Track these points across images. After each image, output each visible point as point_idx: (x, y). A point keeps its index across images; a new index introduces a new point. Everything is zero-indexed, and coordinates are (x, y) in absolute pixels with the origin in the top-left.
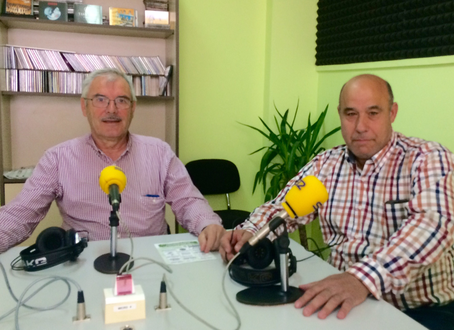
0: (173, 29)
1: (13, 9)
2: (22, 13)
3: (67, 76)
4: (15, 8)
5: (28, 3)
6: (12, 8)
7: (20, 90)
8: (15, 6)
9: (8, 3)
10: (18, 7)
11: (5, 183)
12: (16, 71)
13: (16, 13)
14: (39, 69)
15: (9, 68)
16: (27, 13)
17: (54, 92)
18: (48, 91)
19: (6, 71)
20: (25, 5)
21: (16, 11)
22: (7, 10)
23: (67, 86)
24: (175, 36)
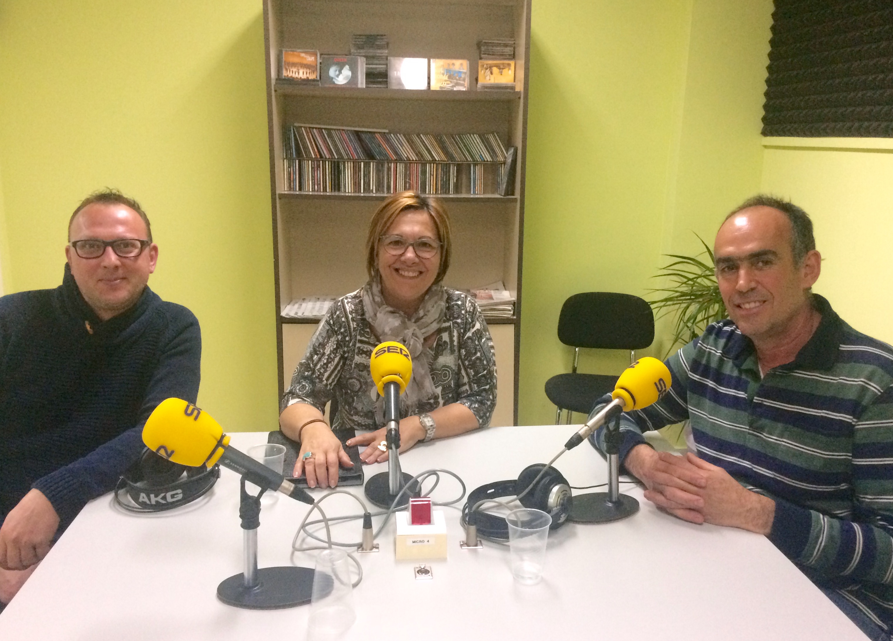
0: (519, 91)
1: (293, 71)
2: (304, 77)
4: (295, 70)
5: (312, 61)
6: (291, 70)
7: (303, 193)
8: (295, 67)
9: (285, 62)
10: (299, 68)
11: (282, 323)
12: (297, 161)
13: (297, 78)
14: (328, 157)
16: (312, 77)
17: (347, 191)
18: (339, 190)
20: (309, 63)
21: (297, 73)
22: (285, 74)
24: (522, 100)
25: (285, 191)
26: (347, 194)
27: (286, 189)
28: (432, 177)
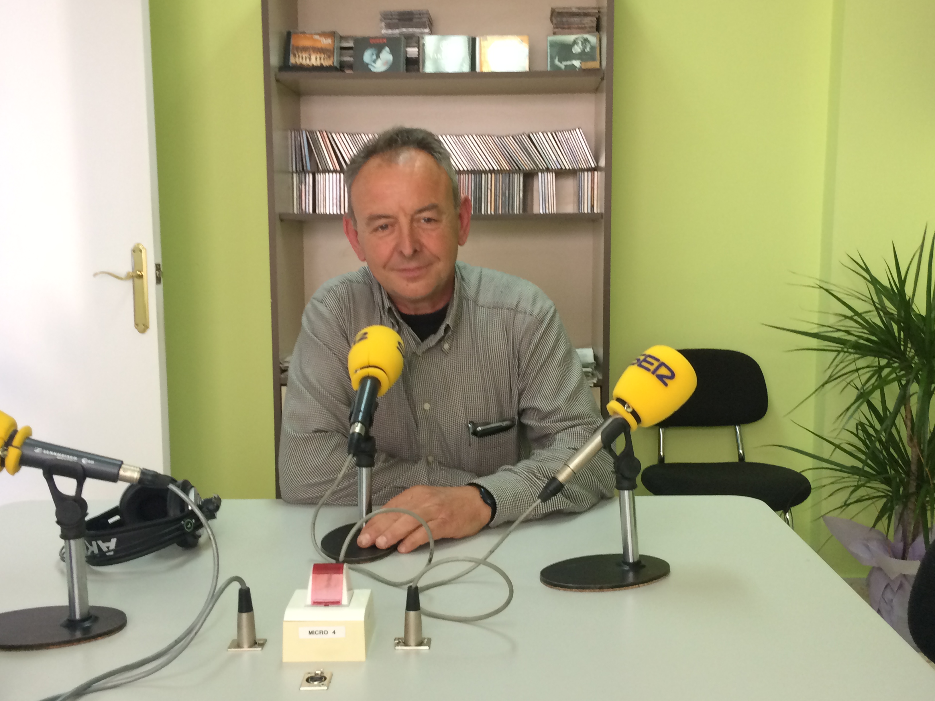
1: (303, 57)
2: (318, 63)
4: (305, 55)
5: (329, 45)
6: (300, 55)
7: (317, 212)
8: (306, 52)
9: (293, 46)
10: (311, 53)
11: (282, 385)
12: (312, 175)
13: (307, 65)
15: (298, 169)
16: (327, 63)
19: (293, 175)
20: (323, 46)
21: (308, 60)
22: (293, 60)
24: (605, 81)
27: (295, 213)
28: (490, 192)
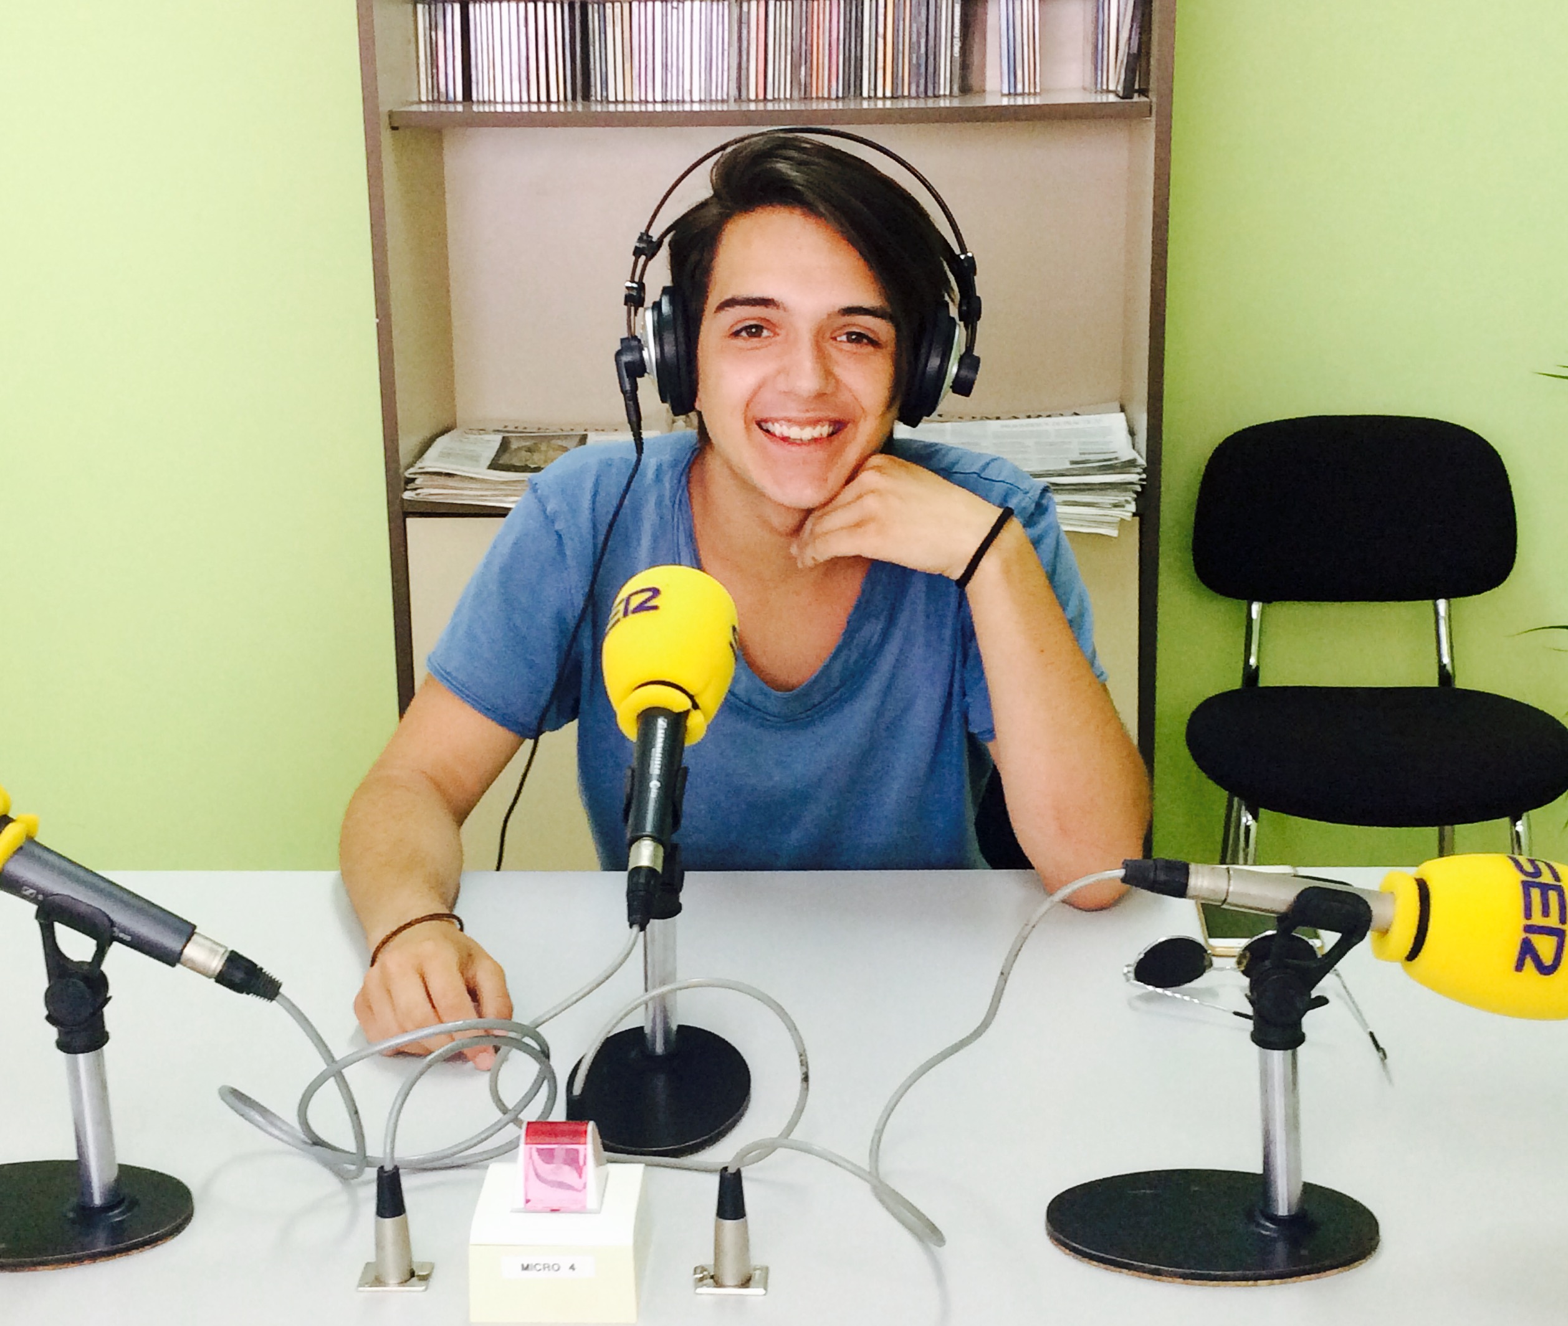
3: (665, 15)
7: (474, 98)
11: (407, 514)
17: (612, 98)
18: (586, 97)
19: (415, 6)
23: (665, 66)
25: (420, 102)
26: (612, 108)
27: (424, 99)
28: (881, 41)
